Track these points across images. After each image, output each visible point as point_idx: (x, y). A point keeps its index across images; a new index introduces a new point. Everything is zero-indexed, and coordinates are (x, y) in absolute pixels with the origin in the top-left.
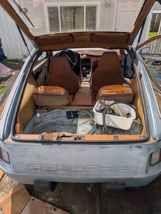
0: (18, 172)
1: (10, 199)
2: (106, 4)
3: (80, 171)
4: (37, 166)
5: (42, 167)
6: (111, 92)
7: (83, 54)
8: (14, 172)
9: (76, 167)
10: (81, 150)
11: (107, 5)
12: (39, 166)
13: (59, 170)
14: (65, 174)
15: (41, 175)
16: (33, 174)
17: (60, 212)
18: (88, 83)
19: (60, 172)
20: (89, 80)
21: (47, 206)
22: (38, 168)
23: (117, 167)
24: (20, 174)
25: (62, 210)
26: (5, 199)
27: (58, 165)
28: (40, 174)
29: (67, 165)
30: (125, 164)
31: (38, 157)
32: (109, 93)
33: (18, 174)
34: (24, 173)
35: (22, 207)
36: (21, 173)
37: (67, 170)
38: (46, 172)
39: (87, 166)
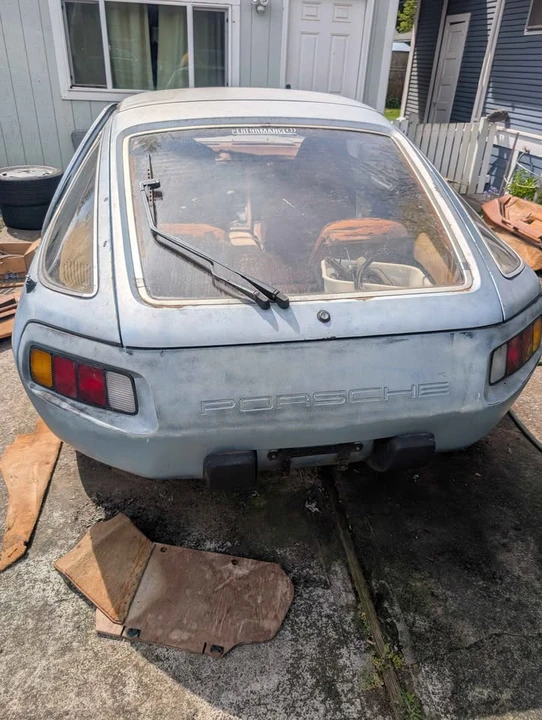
0: (172, 428)
1: (93, 558)
2: (257, 6)
3: (335, 407)
4: (223, 405)
5: (238, 406)
6: (356, 235)
7: (221, 151)
8: (161, 428)
9: (327, 397)
10: (337, 351)
11: (260, 8)
12: (232, 405)
13: (282, 411)
14: (297, 420)
15: (236, 428)
16: (215, 430)
17: (252, 564)
18: (248, 235)
19: (288, 415)
20: (249, 228)
21: (210, 558)
22: (229, 410)
23: (422, 387)
24: (177, 435)
25: (255, 561)
26: (79, 558)
27: (281, 396)
28: (233, 425)
29: (302, 394)
30: (441, 379)
31: (229, 378)
32: (351, 238)
33: (172, 434)
34: (189, 427)
35: (138, 570)
36: (181, 428)
37: (304, 407)
38: (249, 418)
39: (353, 390)
